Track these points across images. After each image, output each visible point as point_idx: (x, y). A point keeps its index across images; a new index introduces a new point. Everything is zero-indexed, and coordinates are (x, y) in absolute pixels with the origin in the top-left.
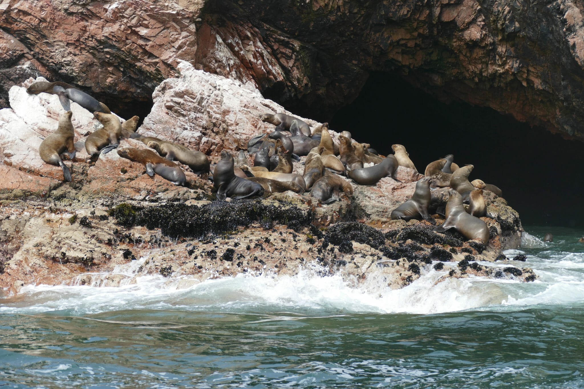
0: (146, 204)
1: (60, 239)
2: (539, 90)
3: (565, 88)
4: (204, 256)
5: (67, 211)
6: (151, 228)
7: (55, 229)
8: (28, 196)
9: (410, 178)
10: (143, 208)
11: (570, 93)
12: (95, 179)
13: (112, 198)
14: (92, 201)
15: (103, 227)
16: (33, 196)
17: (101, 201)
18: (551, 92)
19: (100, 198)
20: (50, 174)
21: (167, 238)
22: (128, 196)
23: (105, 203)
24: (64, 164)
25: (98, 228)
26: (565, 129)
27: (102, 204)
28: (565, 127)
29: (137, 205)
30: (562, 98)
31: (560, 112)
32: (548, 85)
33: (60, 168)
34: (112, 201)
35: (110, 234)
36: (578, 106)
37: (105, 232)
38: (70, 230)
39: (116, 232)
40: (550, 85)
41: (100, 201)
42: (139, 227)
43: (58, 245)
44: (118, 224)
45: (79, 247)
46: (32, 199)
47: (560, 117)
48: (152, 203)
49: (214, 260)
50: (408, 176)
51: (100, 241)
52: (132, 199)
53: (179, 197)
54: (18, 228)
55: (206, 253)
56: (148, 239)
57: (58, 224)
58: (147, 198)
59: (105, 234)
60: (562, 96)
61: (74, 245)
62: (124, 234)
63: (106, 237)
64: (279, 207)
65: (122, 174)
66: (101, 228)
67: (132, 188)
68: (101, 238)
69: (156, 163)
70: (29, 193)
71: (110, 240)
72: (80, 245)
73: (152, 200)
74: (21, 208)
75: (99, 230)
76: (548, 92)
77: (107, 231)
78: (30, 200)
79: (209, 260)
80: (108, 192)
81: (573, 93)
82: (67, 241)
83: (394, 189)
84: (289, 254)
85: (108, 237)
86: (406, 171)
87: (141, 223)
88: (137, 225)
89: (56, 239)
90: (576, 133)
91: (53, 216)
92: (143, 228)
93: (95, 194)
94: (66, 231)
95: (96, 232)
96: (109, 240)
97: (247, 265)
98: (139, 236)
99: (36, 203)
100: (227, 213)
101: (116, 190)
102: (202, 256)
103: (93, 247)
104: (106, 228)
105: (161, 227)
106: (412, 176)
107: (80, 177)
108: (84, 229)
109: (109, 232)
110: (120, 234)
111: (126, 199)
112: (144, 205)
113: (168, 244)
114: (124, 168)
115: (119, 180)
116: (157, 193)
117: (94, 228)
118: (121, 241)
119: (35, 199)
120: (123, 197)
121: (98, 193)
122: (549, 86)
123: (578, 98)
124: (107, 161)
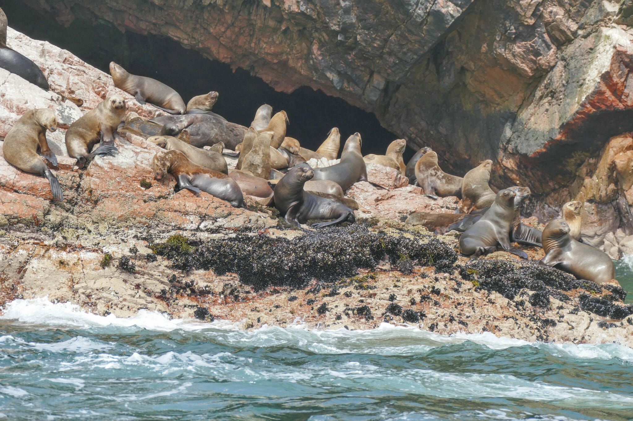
0: (204, 236)
1: (90, 291)
2: (291, 14)
3: (347, 11)
4: (351, 315)
5: (83, 248)
6: (220, 272)
7: (76, 275)
8: (14, 223)
9: (391, 183)
10: (201, 242)
11: (354, 21)
12: (105, 197)
13: (149, 227)
14: (117, 233)
15: (152, 272)
16: (21, 225)
17: (132, 232)
18: (315, 17)
19: (129, 227)
20: (32, 190)
21: (248, 288)
22: (173, 224)
23: (139, 235)
24: (52, 175)
25: (143, 274)
26: (328, 79)
27: (136, 237)
28: (328, 75)
29: (191, 238)
30: (336, 28)
31: (319, 49)
32: (310, 6)
33: (46, 181)
34: (148, 232)
35: (162, 283)
36: (365, 41)
37: (155, 279)
38: (101, 276)
39: (173, 279)
40: (315, 5)
41: (130, 231)
42: (201, 272)
43: (87, 300)
44: (175, 267)
45: (124, 303)
46: (19, 230)
47: (320, 58)
48: (214, 235)
49: (371, 321)
50: (388, 179)
51: (149, 293)
52: (179, 228)
53: (250, 226)
54: (4, 274)
55: (355, 312)
56: (219, 289)
57: (80, 268)
58: (202, 226)
59: (157, 282)
60: (335, 25)
61: (115, 300)
62: (184, 282)
63: (158, 288)
64: (416, 239)
65: (143, 189)
66: (148, 274)
67: (176, 211)
68: (149, 288)
69: (193, 174)
70: (16, 220)
71: (164, 292)
72: (125, 300)
73: (212, 229)
74: (9, 244)
75: (146, 277)
76: (309, 17)
77: (159, 277)
78: (15, 230)
79: (363, 320)
80: (142, 218)
81: (360, 19)
82: (104, 294)
83: (377, 200)
84: (485, 310)
85: (161, 287)
86: (384, 172)
87: (205, 265)
88: (198, 269)
89: (81, 291)
90: (346, 85)
91: (64, 255)
92: (207, 272)
93: (121, 221)
94: (95, 279)
95: (142, 280)
96: (162, 291)
97: (444, 327)
98: (205, 284)
99: (25, 235)
100: (342, 250)
101: (155, 214)
102: (347, 314)
103: (144, 303)
104: (157, 273)
105: (236, 272)
106: (394, 178)
107: (71, 194)
108: (124, 276)
109: (162, 279)
110: (178, 282)
111: (170, 228)
112: (202, 238)
113: (250, 296)
114: (144, 180)
115: (146, 198)
116: (215, 220)
117: (139, 273)
118: (177, 293)
119: (23, 229)
120: (164, 226)
121: (126, 220)
122: (312, 7)
123: (368, 29)
124: (111, 168)
